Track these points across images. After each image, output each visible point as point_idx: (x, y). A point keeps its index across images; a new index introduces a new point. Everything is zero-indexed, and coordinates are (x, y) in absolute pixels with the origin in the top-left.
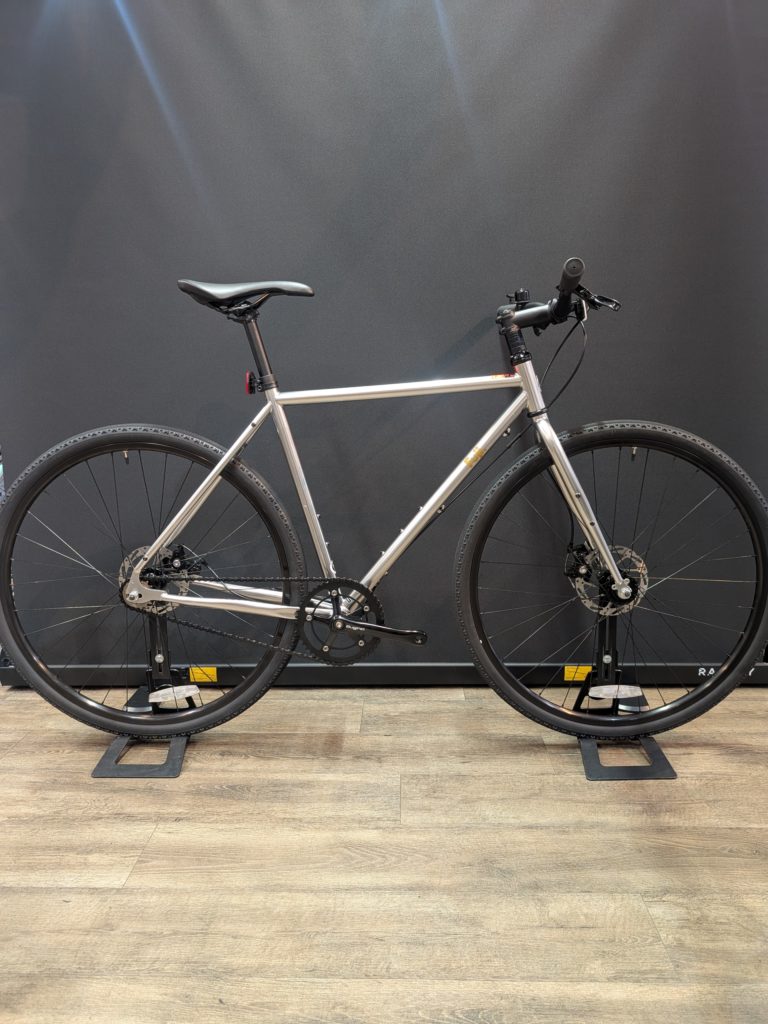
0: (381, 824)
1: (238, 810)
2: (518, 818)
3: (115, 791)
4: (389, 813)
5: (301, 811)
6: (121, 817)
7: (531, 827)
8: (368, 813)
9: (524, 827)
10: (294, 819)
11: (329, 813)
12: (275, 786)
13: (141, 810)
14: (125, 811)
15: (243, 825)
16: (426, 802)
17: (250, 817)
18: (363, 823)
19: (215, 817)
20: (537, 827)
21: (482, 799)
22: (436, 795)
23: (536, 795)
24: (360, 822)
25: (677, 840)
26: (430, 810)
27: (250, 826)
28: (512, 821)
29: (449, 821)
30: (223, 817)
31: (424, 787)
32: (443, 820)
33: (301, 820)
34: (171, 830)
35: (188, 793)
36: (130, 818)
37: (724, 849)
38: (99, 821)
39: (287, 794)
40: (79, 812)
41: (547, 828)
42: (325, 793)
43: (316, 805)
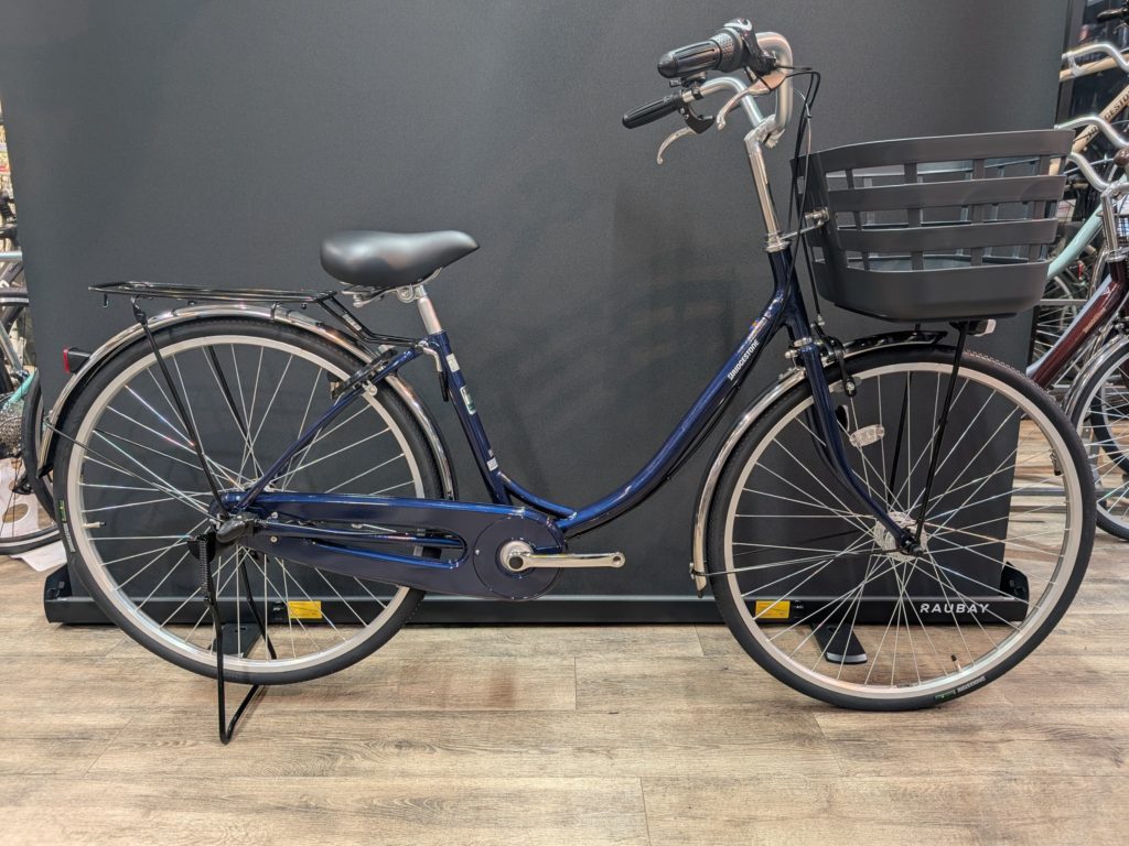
3: (258, 812)
39: (492, 813)
42: (544, 811)
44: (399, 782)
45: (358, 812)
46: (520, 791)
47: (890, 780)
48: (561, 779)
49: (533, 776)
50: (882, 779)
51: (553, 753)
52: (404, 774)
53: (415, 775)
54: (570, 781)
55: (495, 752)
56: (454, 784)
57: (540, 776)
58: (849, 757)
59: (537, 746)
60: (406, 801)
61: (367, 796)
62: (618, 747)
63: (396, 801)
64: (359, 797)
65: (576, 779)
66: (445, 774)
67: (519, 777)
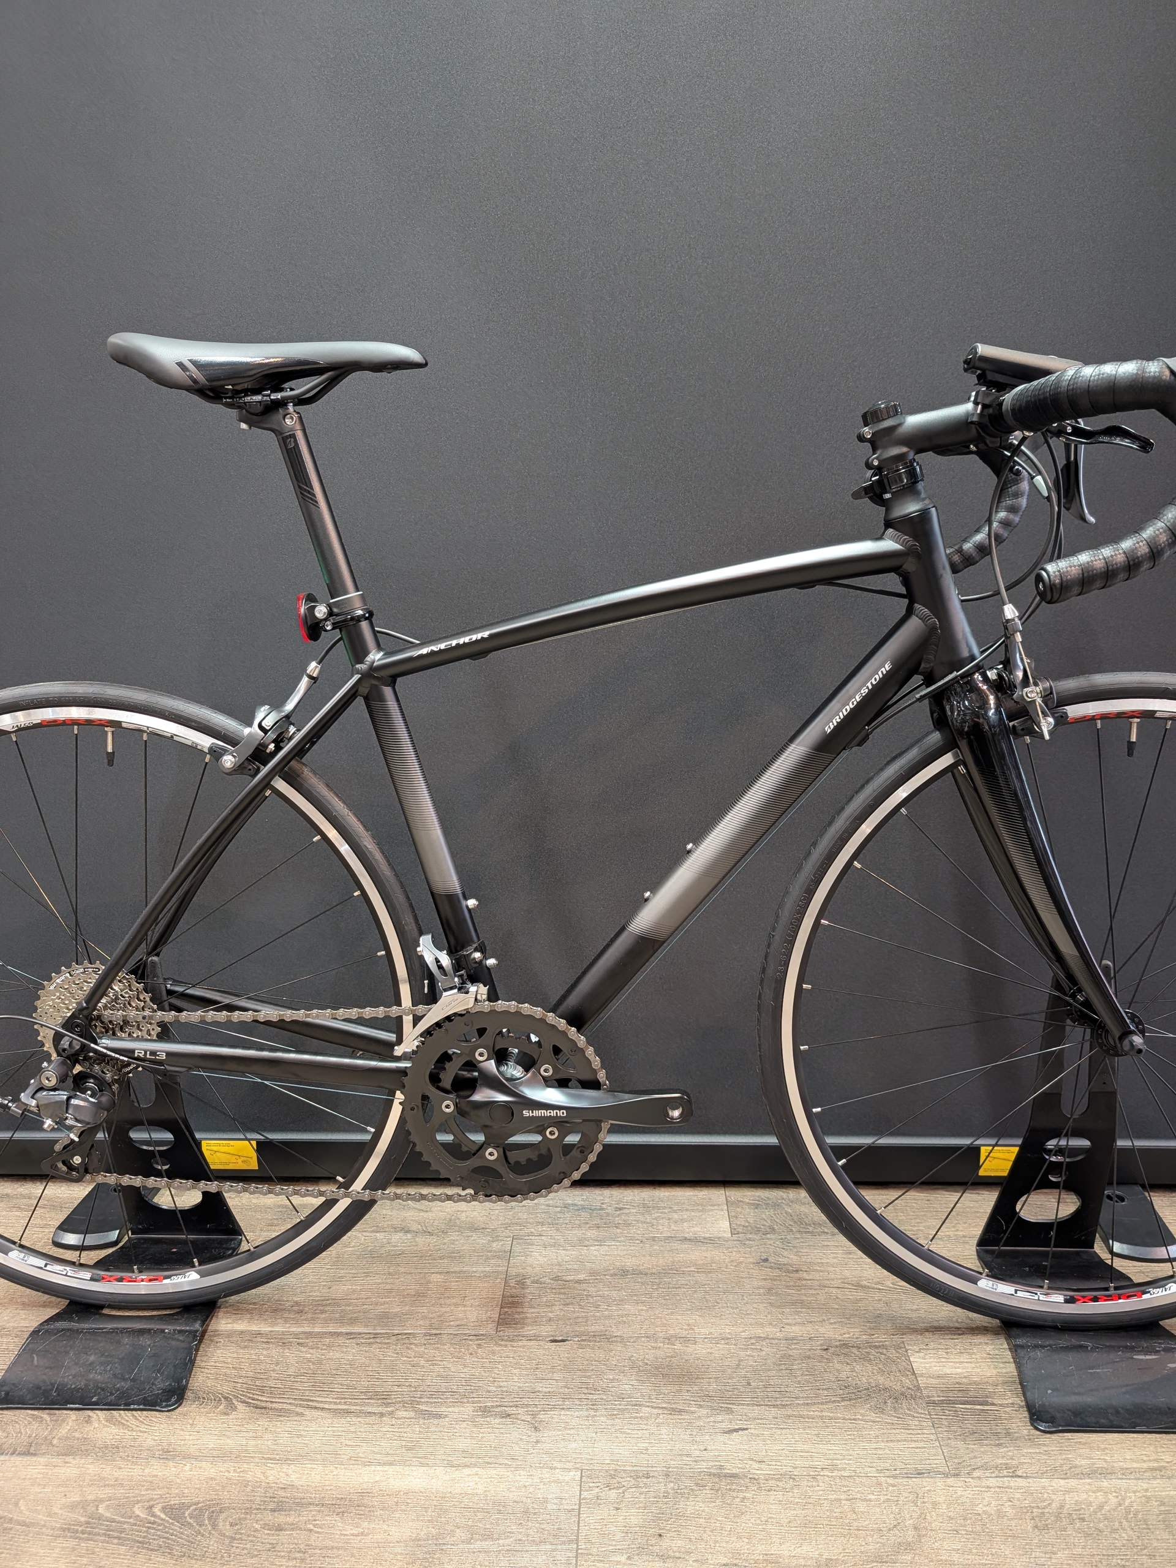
44: (157, 1470)
45: (69, 1530)
46: (362, 1494)
47: (1034, 1484)
48: (440, 1471)
49: (391, 1464)
50: (1021, 1482)
51: (439, 1416)
52: (168, 1454)
53: (187, 1457)
54: (456, 1474)
55: (335, 1412)
56: (249, 1476)
57: (404, 1463)
58: (964, 1437)
59: (411, 1403)
60: (157, 1510)
61: (91, 1497)
62: (554, 1407)
63: (138, 1511)
64: (77, 1499)
65: (467, 1471)
66: (238, 1456)
67: (369, 1463)
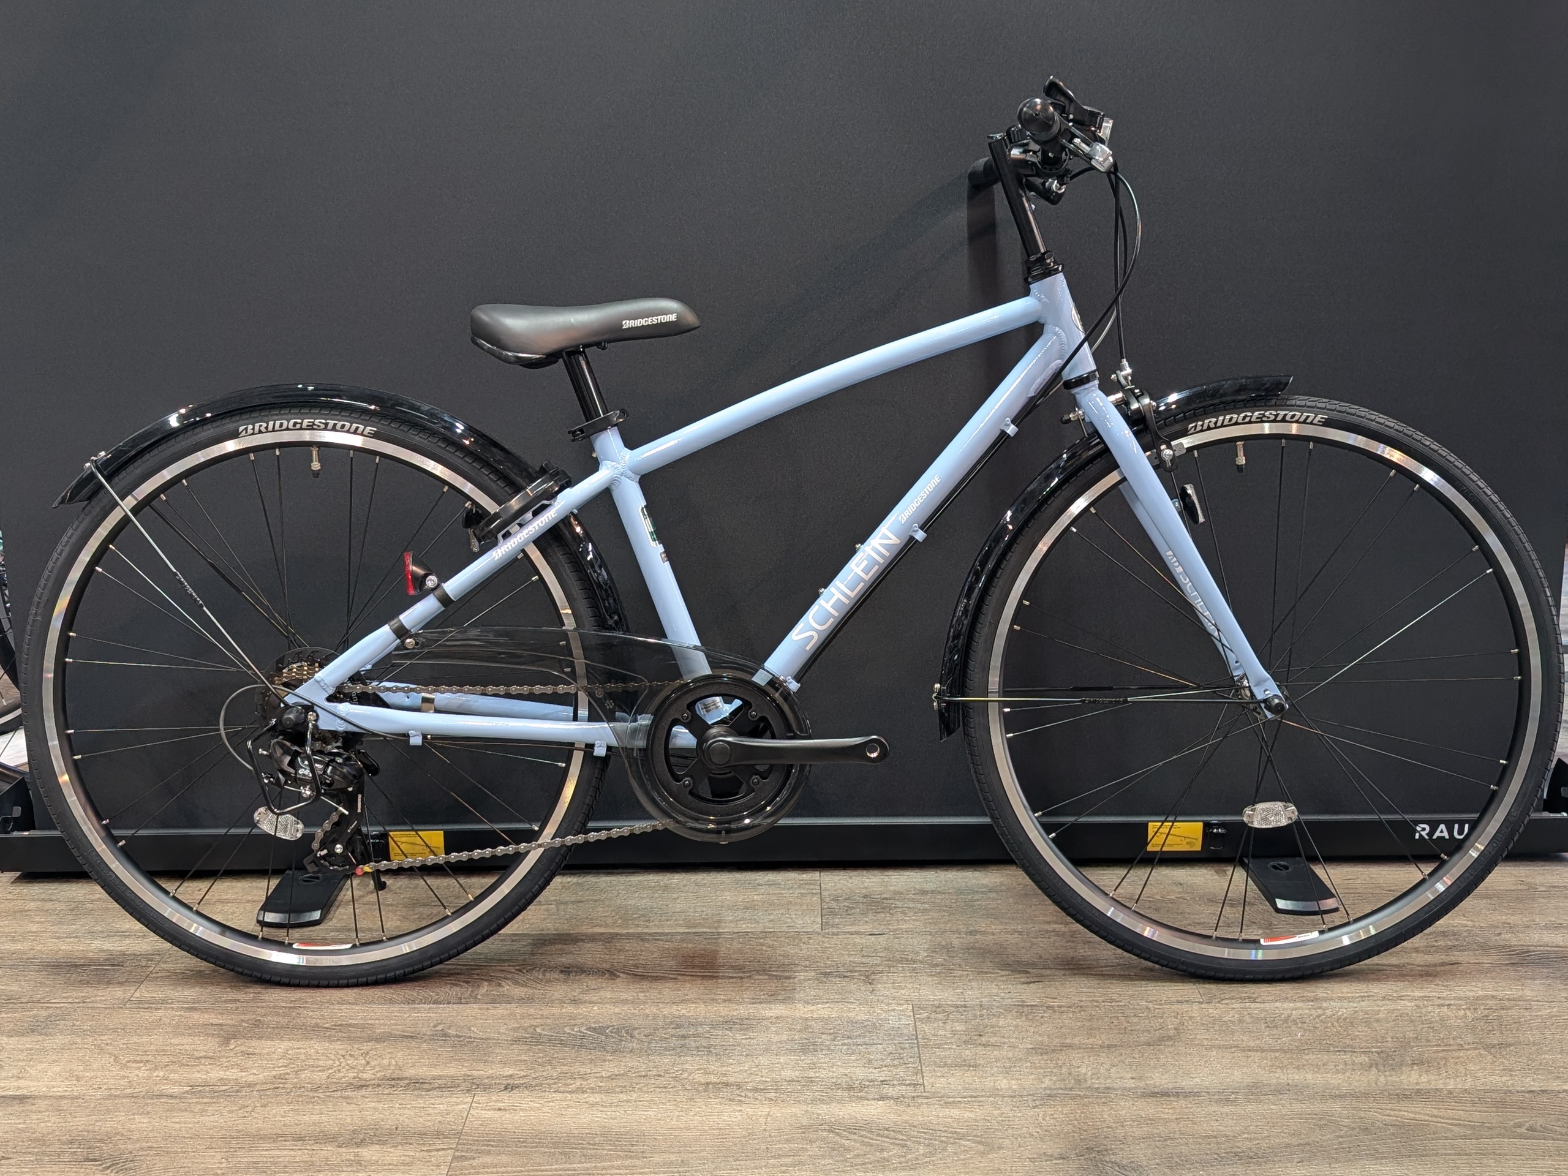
0: (889, 1091)
1: (616, 1071)
2: (1140, 1079)
3: (377, 1041)
4: (901, 1072)
5: (736, 1070)
6: (401, 1083)
7: (1165, 1094)
8: (860, 1073)
9: (1153, 1094)
10: (727, 1085)
11: (788, 1074)
12: (678, 1027)
13: (435, 1072)
14: (406, 1074)
15: (635, 1096)
16: (967, 1053)
17: (643, 1080)
18: (855, 1090)
19: (578, 1083)
20: (1177, 1095)
21: (1070, 1046)
22: (984, 1040)
23: (1170, 1038)
24: (850, 1088)
25: (1435, 1112)
26: (975, 1066)
27: (647, 1097)
28: (1131, 1084)
29: (1014, 1084)
30: (592, 1082)
31: (959, 1027)
32: (1003, 1083)
33: (739, 1087)
34: (500, 1105)
35: (517, 1041)
36: (417, 1084)
37: (1520, 1125)
38: (363, 1092)
39: (704, 1042)
40: (320, 1077)
41: (1197, 1094)
42: (775, 1038)
43: (764, 1060)
